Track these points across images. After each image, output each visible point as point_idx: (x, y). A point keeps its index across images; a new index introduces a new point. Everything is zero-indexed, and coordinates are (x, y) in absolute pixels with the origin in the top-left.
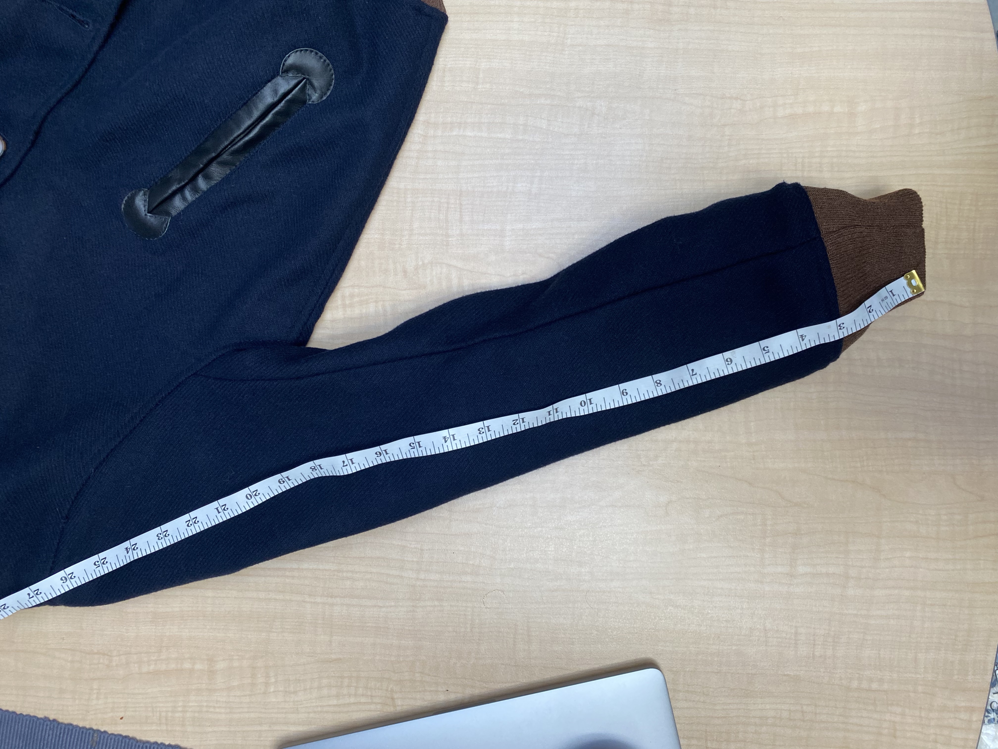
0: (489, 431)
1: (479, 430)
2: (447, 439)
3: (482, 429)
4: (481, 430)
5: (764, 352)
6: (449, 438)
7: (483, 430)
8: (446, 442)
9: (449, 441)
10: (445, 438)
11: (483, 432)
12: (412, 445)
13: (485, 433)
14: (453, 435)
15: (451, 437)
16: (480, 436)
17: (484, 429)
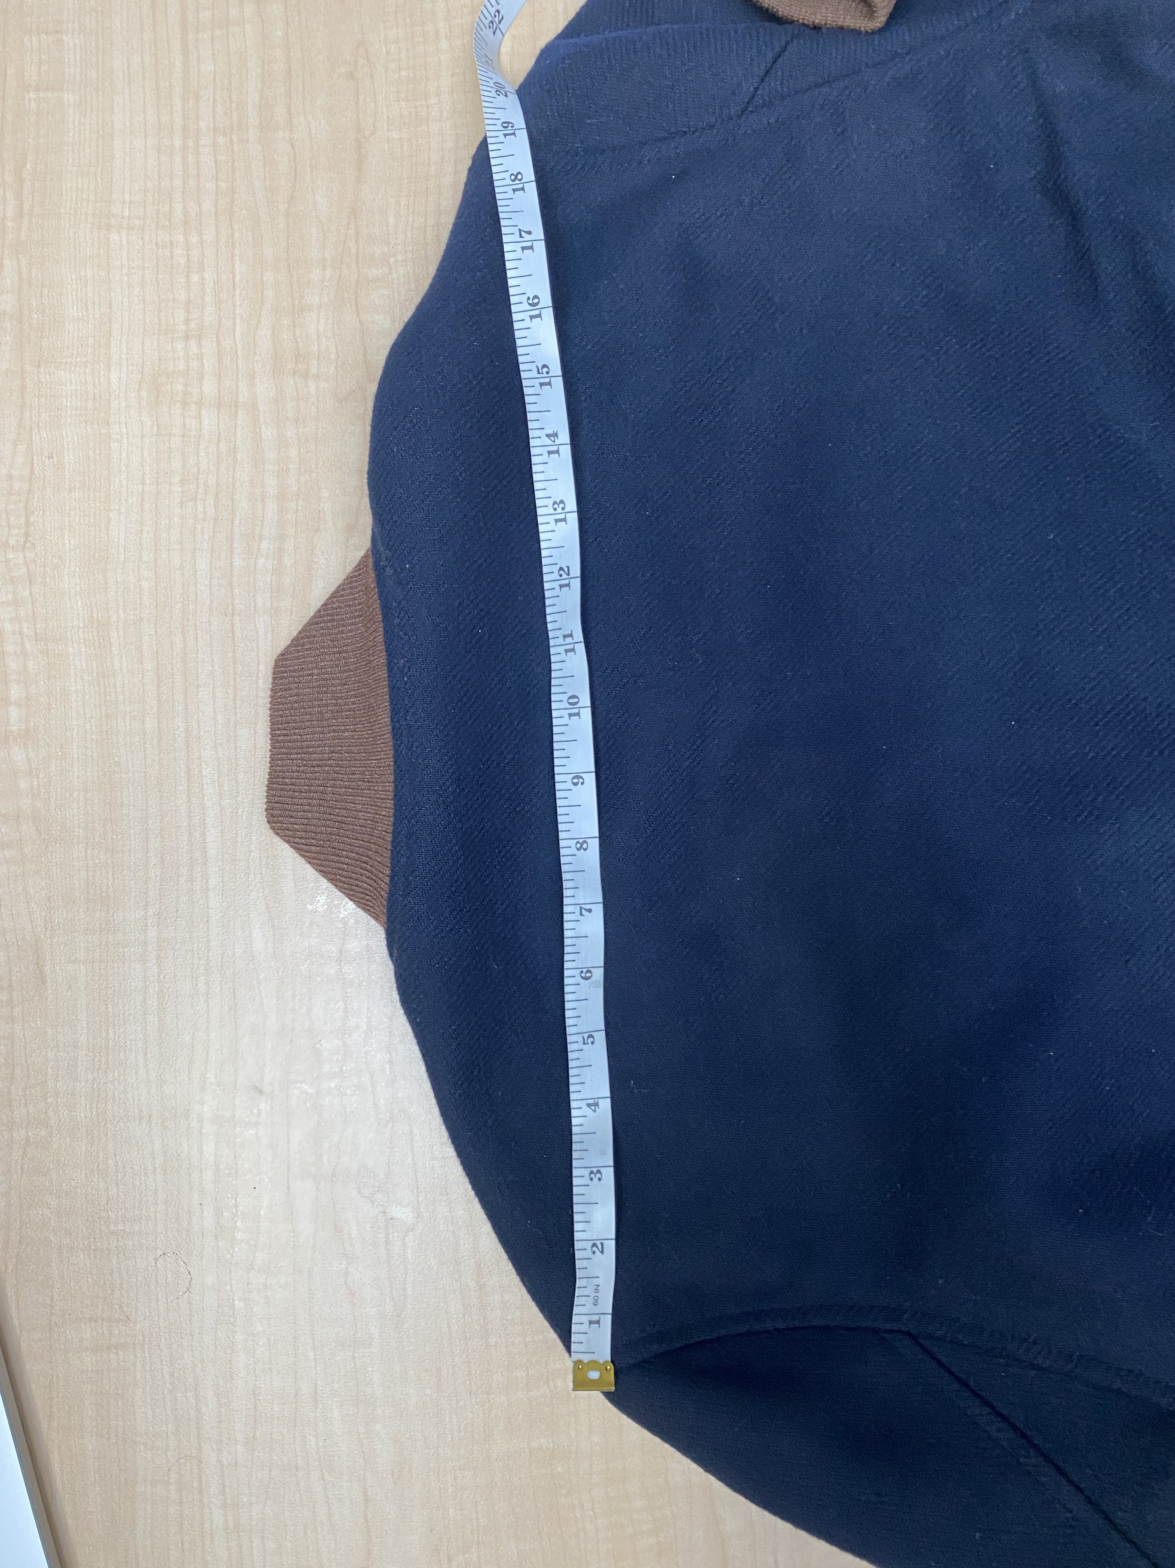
0: (557, 521)
1: (562, 502)
2: (552, 438)
3: (563, 509)
4: (562, 505)
5: (586, 1036)
6: (553, 444)
7: (559, 510)
8: (548, 436)
9: (550, 442)
10: (556, 435)
11: (555, 509)
12: (545, 370)
13: (554, 512)
14: (557, 452)
15: (555, 448)
16: (550, 502)
17: (562, 511)
